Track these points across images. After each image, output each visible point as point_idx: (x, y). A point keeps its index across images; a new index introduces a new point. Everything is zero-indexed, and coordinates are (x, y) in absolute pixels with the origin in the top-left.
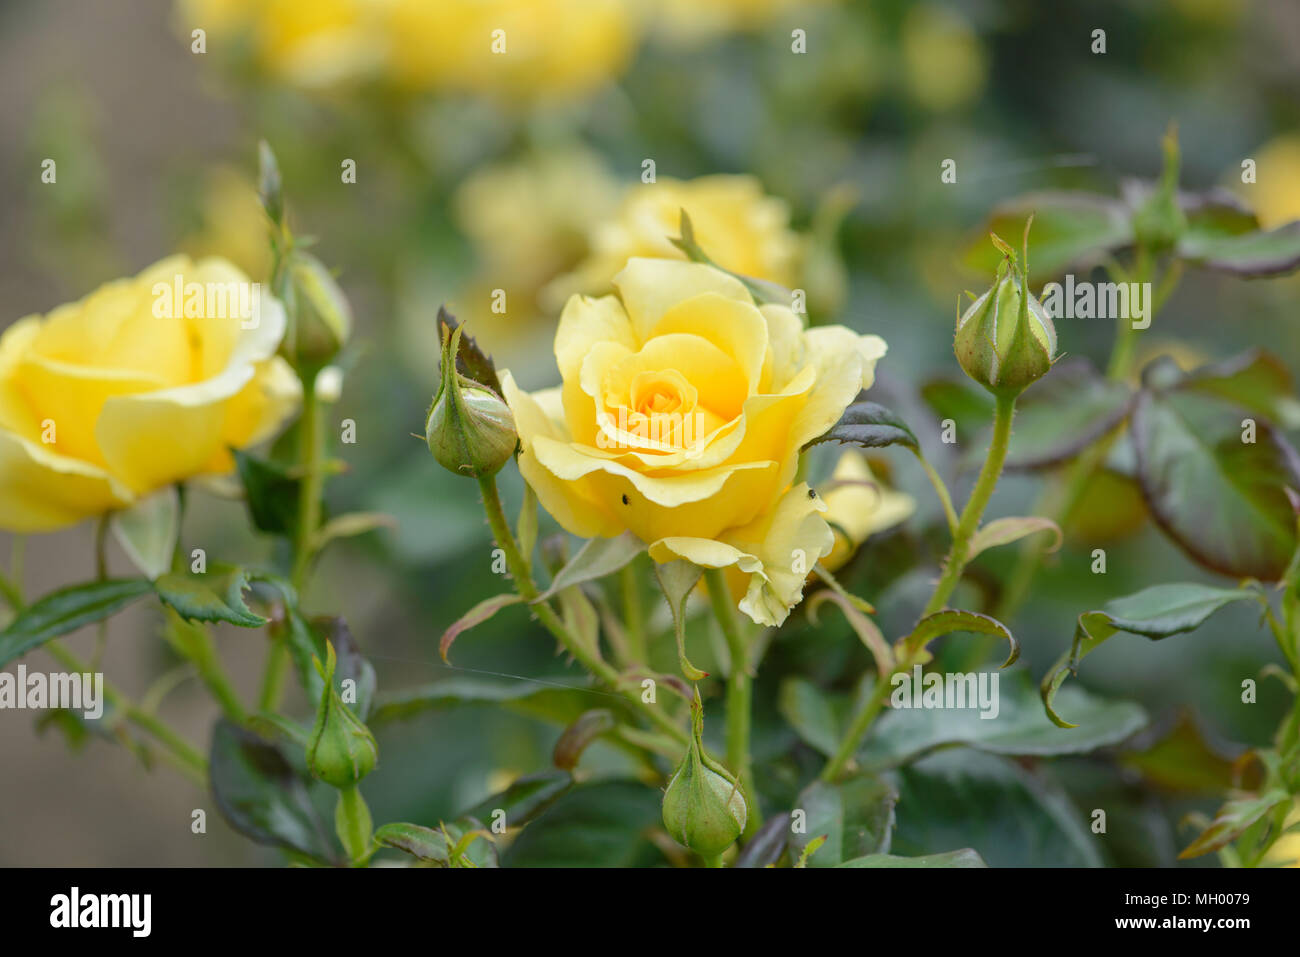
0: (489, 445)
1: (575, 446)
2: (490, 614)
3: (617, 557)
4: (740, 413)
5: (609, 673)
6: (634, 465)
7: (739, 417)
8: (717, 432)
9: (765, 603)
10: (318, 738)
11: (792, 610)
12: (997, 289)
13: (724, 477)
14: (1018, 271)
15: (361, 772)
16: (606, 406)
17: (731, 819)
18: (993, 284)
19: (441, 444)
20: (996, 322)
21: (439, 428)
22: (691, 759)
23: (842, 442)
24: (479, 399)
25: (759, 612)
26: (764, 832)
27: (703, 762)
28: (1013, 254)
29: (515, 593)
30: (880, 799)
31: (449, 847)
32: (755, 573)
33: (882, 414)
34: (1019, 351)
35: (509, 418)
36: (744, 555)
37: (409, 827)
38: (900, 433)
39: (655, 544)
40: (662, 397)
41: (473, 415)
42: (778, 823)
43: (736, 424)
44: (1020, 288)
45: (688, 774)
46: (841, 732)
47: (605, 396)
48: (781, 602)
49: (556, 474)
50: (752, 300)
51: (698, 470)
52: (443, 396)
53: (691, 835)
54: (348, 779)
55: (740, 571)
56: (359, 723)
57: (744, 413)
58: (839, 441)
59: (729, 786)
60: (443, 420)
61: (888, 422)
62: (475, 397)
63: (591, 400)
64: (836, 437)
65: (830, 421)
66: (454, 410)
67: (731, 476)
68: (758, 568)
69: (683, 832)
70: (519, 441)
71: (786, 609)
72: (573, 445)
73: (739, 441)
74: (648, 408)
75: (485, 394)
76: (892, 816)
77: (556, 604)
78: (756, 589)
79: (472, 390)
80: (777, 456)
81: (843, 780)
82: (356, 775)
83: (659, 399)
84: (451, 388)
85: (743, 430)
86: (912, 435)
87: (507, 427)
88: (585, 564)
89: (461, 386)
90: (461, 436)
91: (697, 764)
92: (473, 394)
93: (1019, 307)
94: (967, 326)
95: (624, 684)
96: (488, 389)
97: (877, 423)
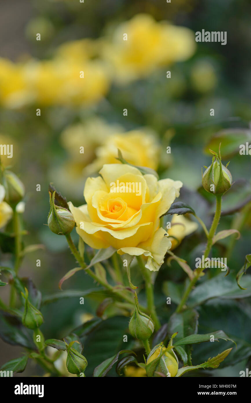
0: (66, 226)
1: (93, 223)
2: (73, 274)
3: (109, 253)
4: (140, 209)
5: (110, 287)
6: (110, 228)
7: (140, 210)
8: (134, 216)
9: (153, 264)
10: (25, 316)
11: (161, 266)
12: (212, 165)
13: (137, 229)
14: (218, 159)
15: (39, 325)
16: (100, 210)
17: (149, 329)
18: (211, 164)
19: (52, 227)
20: (213, 175)
21: (51, 222)
22: (136, 313)
23: (171, 215)
24: (62, 212)
25: (151, 268)
26: (160, 330)
27: (139, 313)
28: (216, 154)
29: (79, 267)
30: (193, 317)
31: (67, 346)
32: (149, 256)
33: (182, 205)
34: (221, 183)
35: (72, 217)
36: (145, 251)
37: (54, 340)
38: (188, 209)
39: (119, 250)
40: (117, 206)
41: (61, 217)
42: (165, 327)
43: (139, 212)
44: (219, 164)
45: (135, 317)
46: (181, 297)
47: (100, 208)
48: (158, 264)
49: (87, 233)
50: (141, 174)
51: (129, 228)
52: (52, 212)
53: (138, 335)
54: (35, 327)
55: (145, 256)
56: (37, 310)
57: (141, 209)
58: (170, 214)
59: (148, 320)
60: (52, 220)
61: (184, 207)
62: (61, 212)
63: (96, 209)
64: (169, 213)
65: (167, 209)
66: (55, 216)
67: (139, 228)
68: (150, 254)
69: (135, 334)
70: (76, 223)
71: (159, 265)
72: (92, 223)
73: (140, 218)
74: (113, 210)
75: (65, 210)
76: (197, 322)
77: (93, 269)
78: (150, 261)
79: (60, 210)
80: (153, 220)
81: (183, 311)
82: (38, 326)
83: (116, 207)
84: (54, 210)
85: (141, 214)
86: (192, 210)
87: (71, 219)
88: (99, 256)
89: (56, 209)
90: (58, 224)
91: (138, 314)
92: (61, 211)
93: (219, 170)
94: (205, 176)
95: (115, 290)
96: (65, 209)
97: (181, 207)
